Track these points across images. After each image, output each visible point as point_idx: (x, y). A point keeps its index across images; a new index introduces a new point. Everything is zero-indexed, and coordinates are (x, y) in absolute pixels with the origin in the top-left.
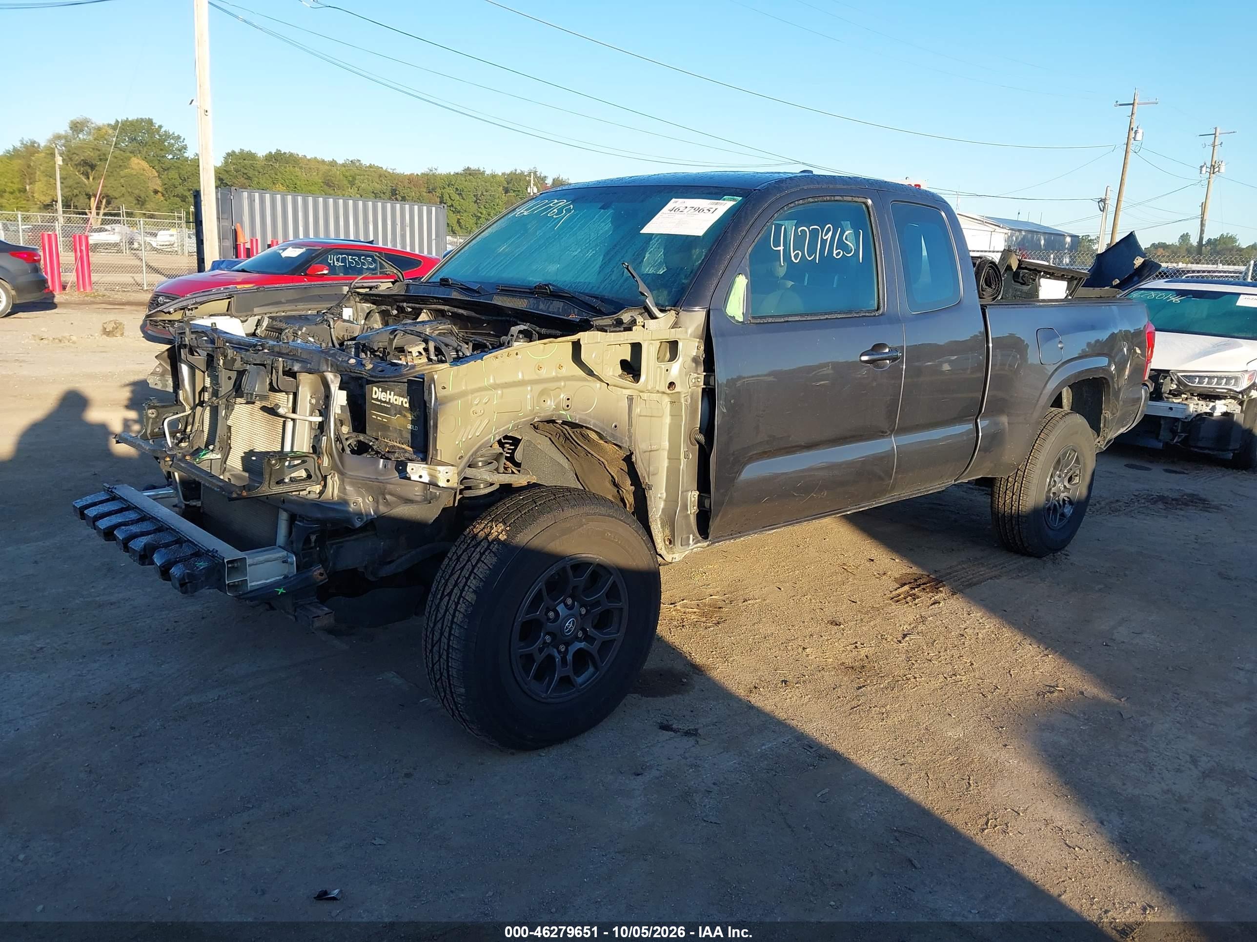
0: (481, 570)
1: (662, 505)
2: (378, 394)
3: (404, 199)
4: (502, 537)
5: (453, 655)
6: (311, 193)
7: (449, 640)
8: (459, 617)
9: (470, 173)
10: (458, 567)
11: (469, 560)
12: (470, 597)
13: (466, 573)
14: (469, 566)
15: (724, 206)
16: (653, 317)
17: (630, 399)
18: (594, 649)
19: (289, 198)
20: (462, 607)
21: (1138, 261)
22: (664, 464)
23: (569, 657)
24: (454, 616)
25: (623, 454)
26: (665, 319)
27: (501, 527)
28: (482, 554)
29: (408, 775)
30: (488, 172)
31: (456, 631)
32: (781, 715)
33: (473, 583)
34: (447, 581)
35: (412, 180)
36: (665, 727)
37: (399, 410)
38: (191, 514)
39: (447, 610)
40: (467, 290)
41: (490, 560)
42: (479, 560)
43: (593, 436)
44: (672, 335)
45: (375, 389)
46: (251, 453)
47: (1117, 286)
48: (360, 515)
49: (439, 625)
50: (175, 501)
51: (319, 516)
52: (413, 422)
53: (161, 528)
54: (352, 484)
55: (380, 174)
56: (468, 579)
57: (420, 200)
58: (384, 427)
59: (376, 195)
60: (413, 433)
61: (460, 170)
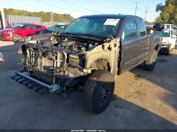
0: (94, 86)
1: (112, 70)
2: (71, 56)
3: (31, 16)
4: (96, 80)
5: (90, 101)
6: (16, 15)
7: (89, 98)
8: (91, 95)
9: (41, 12)
10: (89, 86)
11: (91, 84)
12: (92, 91)
13: (91, 87)
14: (91, 85)
15: (118, 20)
16: (112, 40)
17: (110, 54)
18: (106, 96)
19: (13, 16)
20: (91, 93)
21: (161, 27)
22: (113, 64)
23: (104, 98)
24: (90, 94)
25: (107, 63)
26: (114, 40)
27: (95, 78)
28: (93, 83)
29: (81, 121)
30: (44, 12)
31: (90, 97)
32: (132, 102)
33: (93, 89)
34: (87, 88)
35: (32, 13)
36: (117, 107)
37: (77, 59)
38: (31, 76)
39: (88, 93)
40: (73, 35)
41: (95, 84)
42: (93, 84)
43: (104, 60)
44: (115, 43)
45: (71, 55)
46: (45, 66)
47: (158, 31)
48: (72, 78)
49: (86, 96)
50: (28, 74)
51: (64, 78)
52: (79, 61)
53: (27, 79)
54: (70, 73)
55: (28, 12)
56: (91, 88)
57: (34, 16)
58: (73, 62)
59: (27, 15)
60: (79, 63)
61: (40, 12)
